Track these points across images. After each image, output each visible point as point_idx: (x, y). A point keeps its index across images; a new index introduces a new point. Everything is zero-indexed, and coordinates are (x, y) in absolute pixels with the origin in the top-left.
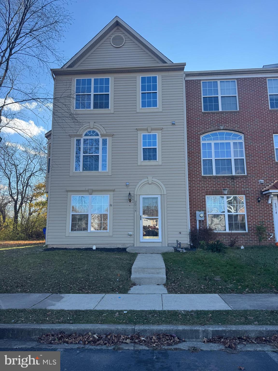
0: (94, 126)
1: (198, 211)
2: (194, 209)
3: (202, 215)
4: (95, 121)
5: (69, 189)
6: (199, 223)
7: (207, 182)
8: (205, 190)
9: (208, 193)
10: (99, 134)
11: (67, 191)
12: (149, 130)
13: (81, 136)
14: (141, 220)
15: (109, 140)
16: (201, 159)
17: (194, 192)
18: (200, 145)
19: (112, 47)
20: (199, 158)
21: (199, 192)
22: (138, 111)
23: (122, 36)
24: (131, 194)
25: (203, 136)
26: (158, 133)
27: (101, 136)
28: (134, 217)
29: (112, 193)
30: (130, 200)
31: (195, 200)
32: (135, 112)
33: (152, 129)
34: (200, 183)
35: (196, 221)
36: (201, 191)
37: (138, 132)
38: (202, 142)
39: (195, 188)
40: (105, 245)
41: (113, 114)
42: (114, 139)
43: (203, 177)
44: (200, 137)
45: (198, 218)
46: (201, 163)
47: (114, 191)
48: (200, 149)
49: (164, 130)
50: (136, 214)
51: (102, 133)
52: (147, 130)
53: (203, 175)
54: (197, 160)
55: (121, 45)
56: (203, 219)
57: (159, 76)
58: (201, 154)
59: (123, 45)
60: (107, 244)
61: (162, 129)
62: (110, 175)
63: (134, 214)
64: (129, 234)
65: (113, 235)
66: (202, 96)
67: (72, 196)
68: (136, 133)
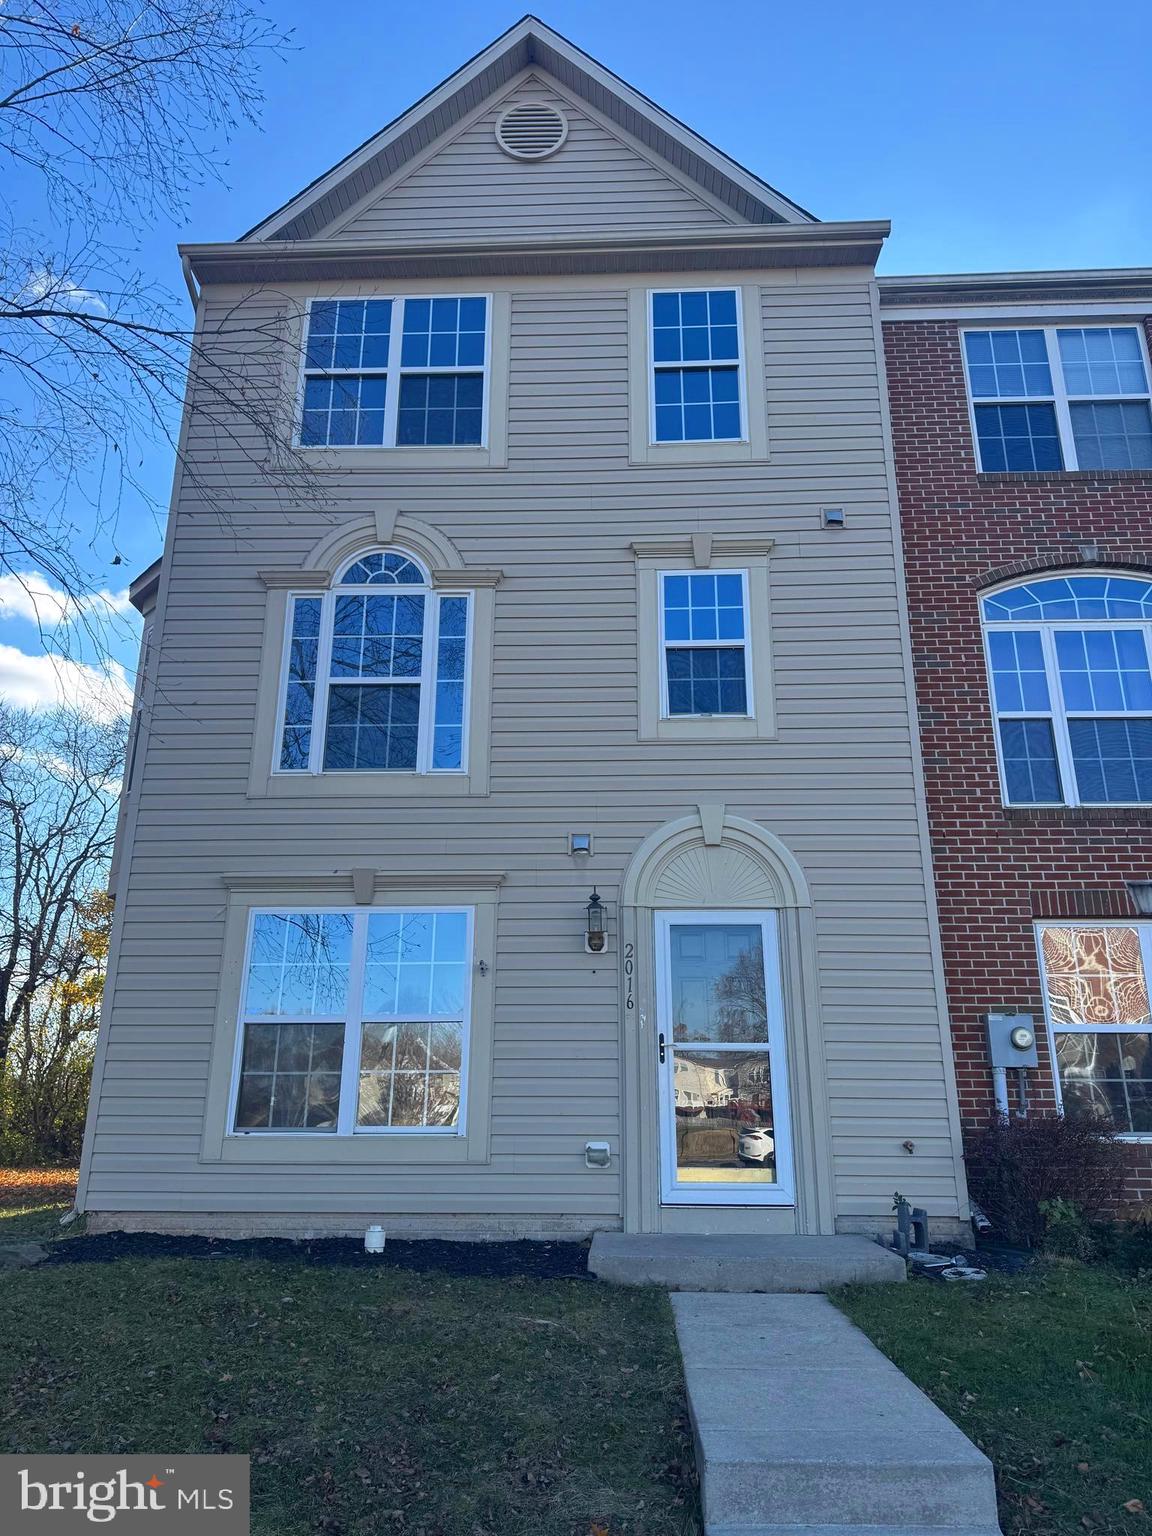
0: (399, 531)
1: (996, 1010)
2: (971, 1000)
3: (1024, 1037)
4: (404, 505)
5: (236, 868)
6: (1009, 1085)
7: (1032, 842)
8: (1030, 889)
9: (1045, 907)
10: (425, 571)
11: (229, 885)
12: (702, 553)
13: (322, 580)
14: (662, 1059)
15: (477, 604)
16: (989, 716)
17: (965, 902)
18: (980, 642)
19: (502, 159)
20: (978, 708)
21: (992, 903)
22: (638, 456)
23: (555, 109)
24: (602, 904)
25: (990, 595)
26: (749, 568)
27: (437, 583)
28: (621, 1041)
29: (488, 896)
30: (596, 941)
31: (974, 947)
32: (622, 464)
33: (717, 551)
34: (996, 850)
35: (991, 1075)
36: (1005, 894)
37: (641, 564)
38: (988, 627)
39: (968, 876)
40: (441, 1219)
41: (503, 470)
42: (503, 598)
43: (1010, 812)
44: (975, 600)
45: (1002, 1059)
46: (990, 738)
47: (499, 883)
48: (983, 664)
49: (779, 552)
50: (630, 1026)
51: (443, 566)
52: (689, 552)
53: (1006, 803)
54: (969, 718)
55: (548, 151)
56: (1031, 1060)
57: (747, 292)
58: (985, 686)
59: (558, 152)
60: (454, 1214)
61: (769, 549)
62: (483, 791)
63: (620, 1024)
64: (589, 1150)
65: (495, 1159)
66: (972, 401)
67: (254, 911)
68: (627, 569)
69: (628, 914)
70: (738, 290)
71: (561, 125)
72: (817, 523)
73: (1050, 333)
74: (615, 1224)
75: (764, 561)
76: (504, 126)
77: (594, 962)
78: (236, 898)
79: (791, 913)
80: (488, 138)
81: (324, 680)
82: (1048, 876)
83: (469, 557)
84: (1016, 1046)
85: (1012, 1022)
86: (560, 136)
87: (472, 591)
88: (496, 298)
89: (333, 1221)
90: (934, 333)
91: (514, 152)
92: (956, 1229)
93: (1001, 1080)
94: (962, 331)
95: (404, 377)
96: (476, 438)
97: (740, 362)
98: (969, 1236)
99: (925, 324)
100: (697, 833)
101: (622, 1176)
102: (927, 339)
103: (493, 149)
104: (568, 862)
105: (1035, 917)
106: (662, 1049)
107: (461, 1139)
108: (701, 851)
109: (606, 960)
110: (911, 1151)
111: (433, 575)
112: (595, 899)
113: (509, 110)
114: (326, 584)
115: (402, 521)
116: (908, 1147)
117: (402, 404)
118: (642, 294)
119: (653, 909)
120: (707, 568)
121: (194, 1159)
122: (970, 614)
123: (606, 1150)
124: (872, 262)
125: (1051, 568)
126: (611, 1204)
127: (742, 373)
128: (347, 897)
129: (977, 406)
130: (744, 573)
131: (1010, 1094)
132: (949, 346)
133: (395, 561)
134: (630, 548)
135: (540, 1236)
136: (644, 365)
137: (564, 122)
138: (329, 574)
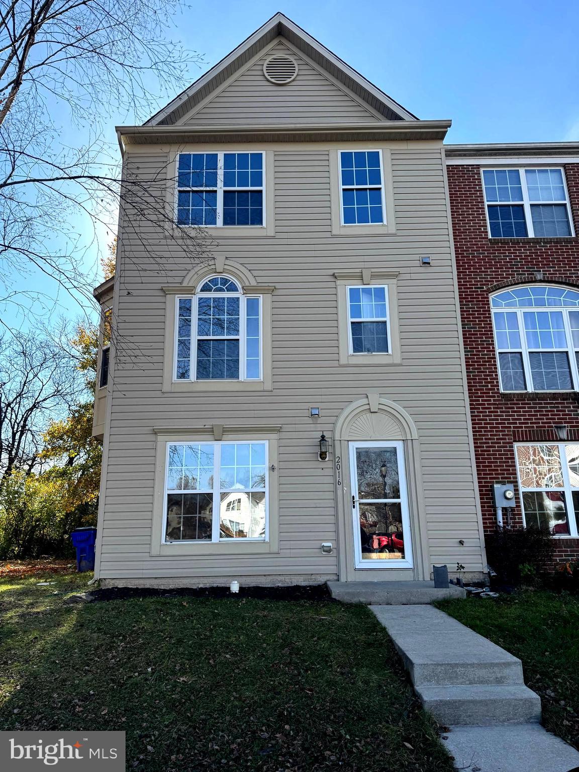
0: (226, 267)
1: (497, 483)
2: (487, 478)
3: (510, 494)
4: (229, 255)
5: (159, 425)
6: (503, 515)
7: (513, 408)
8: (512, 429)
9: (519, 437)
10: (239, 286)
11: (155, 433)
12: (367, 278)
13: (191, 290)
14: (354, 507)
15: (264, 302)
16: (494, 351)
17: (484, 435)
18: (490, 317)
19: (268, 84)
20: (489, 348)
21: (495, 435)
22: (335, 232)
23: (292, 58)
24: (326, 439)
25: (495, 295)
26: (388, 284)
27: (245, 292)
28: (336, 500)
29: (274, 436)
30: (323, 456)
31: (488, 455)
32: (328, 235)
33: (375, 276)
34: (497, 412)
35: (495, 511)
36: (501, 431)
37: (338, 282)
38: (494, 310)
39: (485, 424)
40: (259, 578)
41: (273, 237)
42: (275, 298)
43: (504, 395)
44: (488, 298)
45: (500, 503)
46: (495, 361)
47: (278, 430)
48: (491, 327)
49: (402, 277)
50: (339, 492)
51: (247, 284)
52: (360, 277)
53: (502, 391)
54: (485, 352)
55: (289, 80)
56: (513, 504)
57: (384, 151)
58: (493, 338)
59: (294, 80)
60: (265, 575)
61: (395, 276)
62: (270, 389)
63: (335, 492)
64: (323, 546)
65: (282, 551)
66: (486, 203)
67: (169, 444)
68: (333, 284)
69: (337, 444)
70: (380, 151)
71: (294, 67)
72: (418, 263)
73: (522, 171)
74: (336, 578)
75: (395, 281)
76: (267, 67)
77: (322, 465)
78: (160, 438)
79: (410, 442)
80: (260, 73)
81: (194, 337)
82: (520, 423)
83: (259, 279)
84: (506, 498)
85: (505, 487)
86: (294, 72)
87: (261, 295)
88: (267, 153)
89: (211, 580)
90: (469, 171)
91: (273, 80)
92: (482, 577)
93: (500, 513)
94: (482, 170)
95: (225, 192)
96: (261, 222)
97: (382, 186)
98: (487, 579)
99: (465, 167)
100: (367, 407)
101: (338, 557)
102: (466, 174)
103: (261, 78)
104: (310, 421)
105: (515, 441)
106: (354, 502)
107: (267, 543)
108: (369, 415)
109: (328, 463)
110: (463, 545)
111: (243, 288)
112: (323, 437)
113: (270, 58)
114: (193, 292)
115: (228, 262)
116: (461, 543)
117: (225, 204)
118: (336, 152)
119: (348, 441)
120: (369, 284)
121: (148, 554)
122: (486, 304)
123: (330, 546)
124: (442, 138)
125: (522, 283)
126: (333, 569)
127: (383, 191)
128: (211, 437)
129: (489, 206)
130: (386, 287)
131: (503, 519)
132: (476, 177)
133: (225, 282)
134: (333, 275)
135: (303, 584)
136: (338, 187)
137: (296, 65)
138: (195, 288)
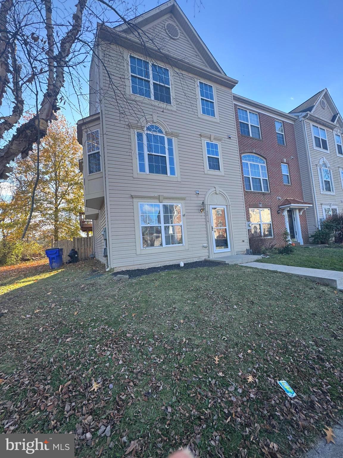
7: (249, 196)
11: (132, 197)
19: (167, 35)
22: (199, 116)
33: (215, 139)
36: (246, 204)
37: (202, 138)
41: (175, 112)
42: (179, 140)
47: (185, 199)
52: (210, 138)
59: (178, 39)
63: (206, 225)
65: (189, 249)
67: (139, 203)
69: (206, 205)
70: (213, 86)
71: (178, 32)
72: (227, 137)
73: (248, 111)
74: (209, 257)
75: (221, 142)
76: (167, 27)
77: (201, 214)
78: (135, 200)
79: (228, 206)
80: (164, 28)
83: (172, 130)
84: (250, 226)
85: (249, 223)
86: (178, 35)
87: (173, 138)
91: (170, 35)
94: (238, 107)
95: (153, 83)
96: (170, 103)
97: (214, 101)
100: (215, 192)
101: (209, 250)
103: (165, 31)
104: (195, 196)
105: (249, 207)
106: (212, 229)
107: (184, 246)
108: (215, 195)
109: (203, 214)
111: (165, 132)
112: (203, 203)
113: (167, 23)
114: (143, 129)
115: (158, 118)
116: (243, 241)
117: (154, 90)
118: (197, 81)
119: (209, 205)
120: (212, 142)
121: (135, 254)
123: (206, 246)
124: (232, 88)
125: (250, 153)
126: (207, 254)
127: (215, 104)
128: (158, 201)
130: (218, 144)
132: (236, 109)
133: (157, 128)
134: (200, 135)
135: (198, 260)
136: (199, 96)
